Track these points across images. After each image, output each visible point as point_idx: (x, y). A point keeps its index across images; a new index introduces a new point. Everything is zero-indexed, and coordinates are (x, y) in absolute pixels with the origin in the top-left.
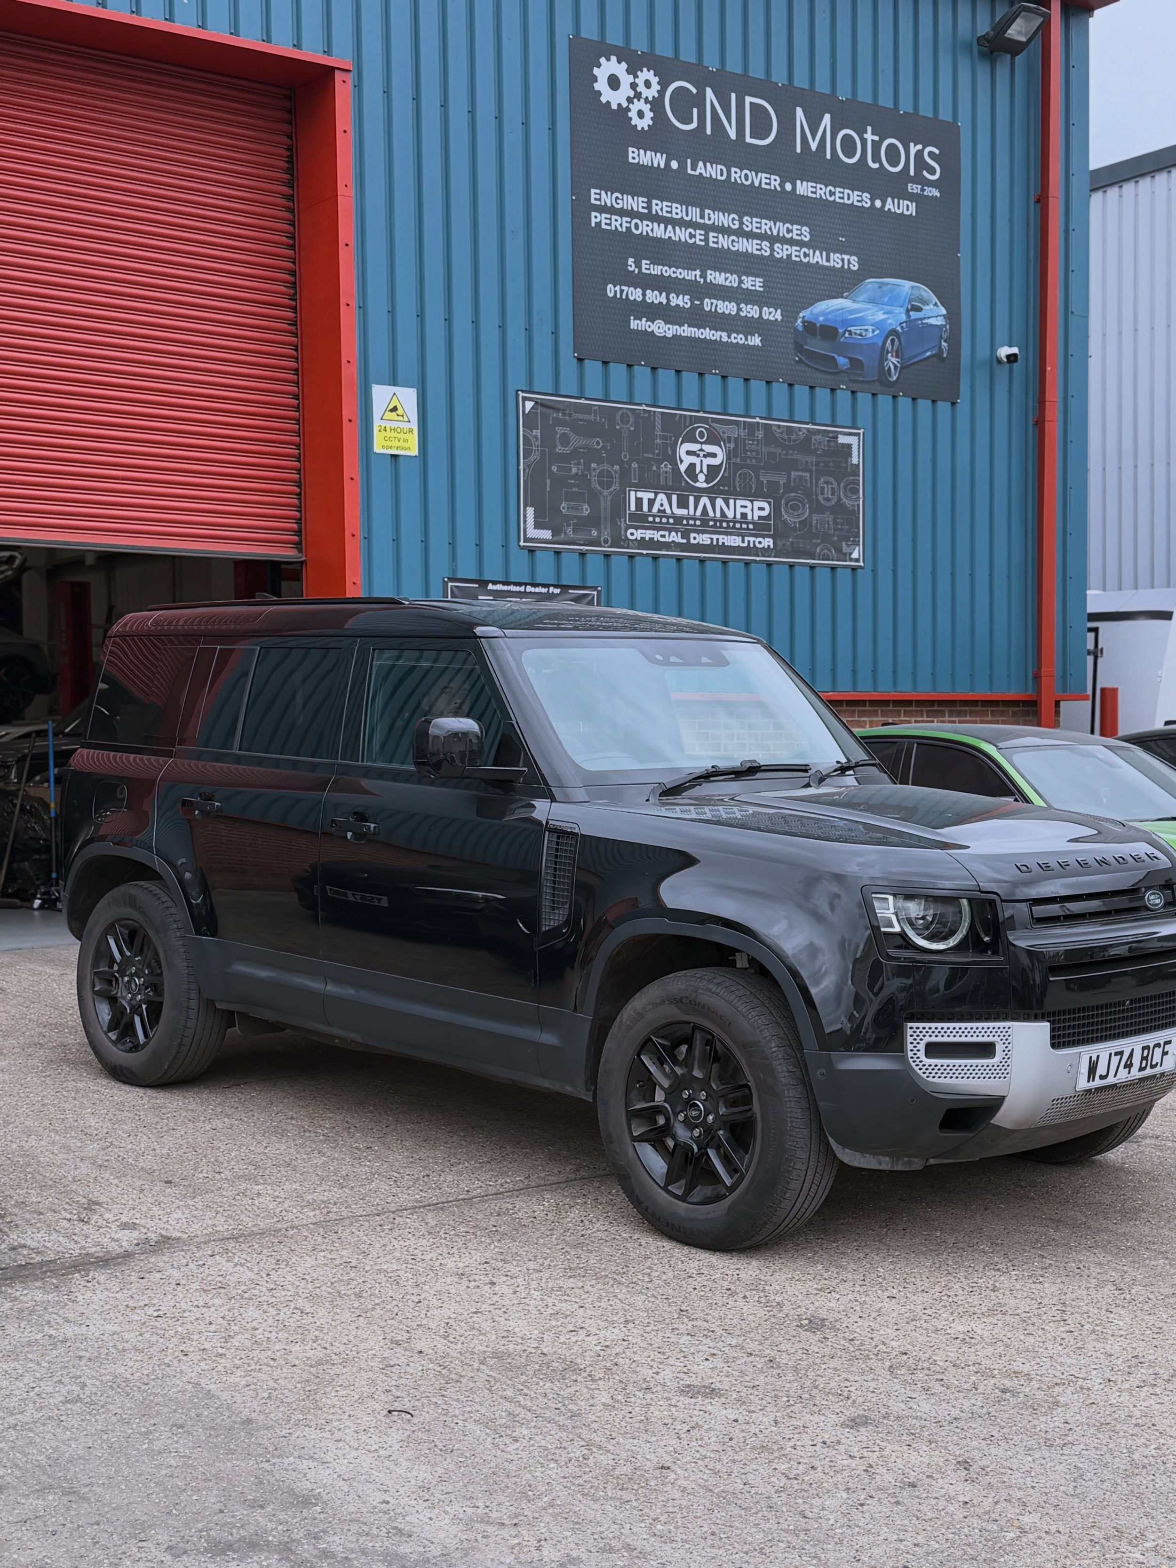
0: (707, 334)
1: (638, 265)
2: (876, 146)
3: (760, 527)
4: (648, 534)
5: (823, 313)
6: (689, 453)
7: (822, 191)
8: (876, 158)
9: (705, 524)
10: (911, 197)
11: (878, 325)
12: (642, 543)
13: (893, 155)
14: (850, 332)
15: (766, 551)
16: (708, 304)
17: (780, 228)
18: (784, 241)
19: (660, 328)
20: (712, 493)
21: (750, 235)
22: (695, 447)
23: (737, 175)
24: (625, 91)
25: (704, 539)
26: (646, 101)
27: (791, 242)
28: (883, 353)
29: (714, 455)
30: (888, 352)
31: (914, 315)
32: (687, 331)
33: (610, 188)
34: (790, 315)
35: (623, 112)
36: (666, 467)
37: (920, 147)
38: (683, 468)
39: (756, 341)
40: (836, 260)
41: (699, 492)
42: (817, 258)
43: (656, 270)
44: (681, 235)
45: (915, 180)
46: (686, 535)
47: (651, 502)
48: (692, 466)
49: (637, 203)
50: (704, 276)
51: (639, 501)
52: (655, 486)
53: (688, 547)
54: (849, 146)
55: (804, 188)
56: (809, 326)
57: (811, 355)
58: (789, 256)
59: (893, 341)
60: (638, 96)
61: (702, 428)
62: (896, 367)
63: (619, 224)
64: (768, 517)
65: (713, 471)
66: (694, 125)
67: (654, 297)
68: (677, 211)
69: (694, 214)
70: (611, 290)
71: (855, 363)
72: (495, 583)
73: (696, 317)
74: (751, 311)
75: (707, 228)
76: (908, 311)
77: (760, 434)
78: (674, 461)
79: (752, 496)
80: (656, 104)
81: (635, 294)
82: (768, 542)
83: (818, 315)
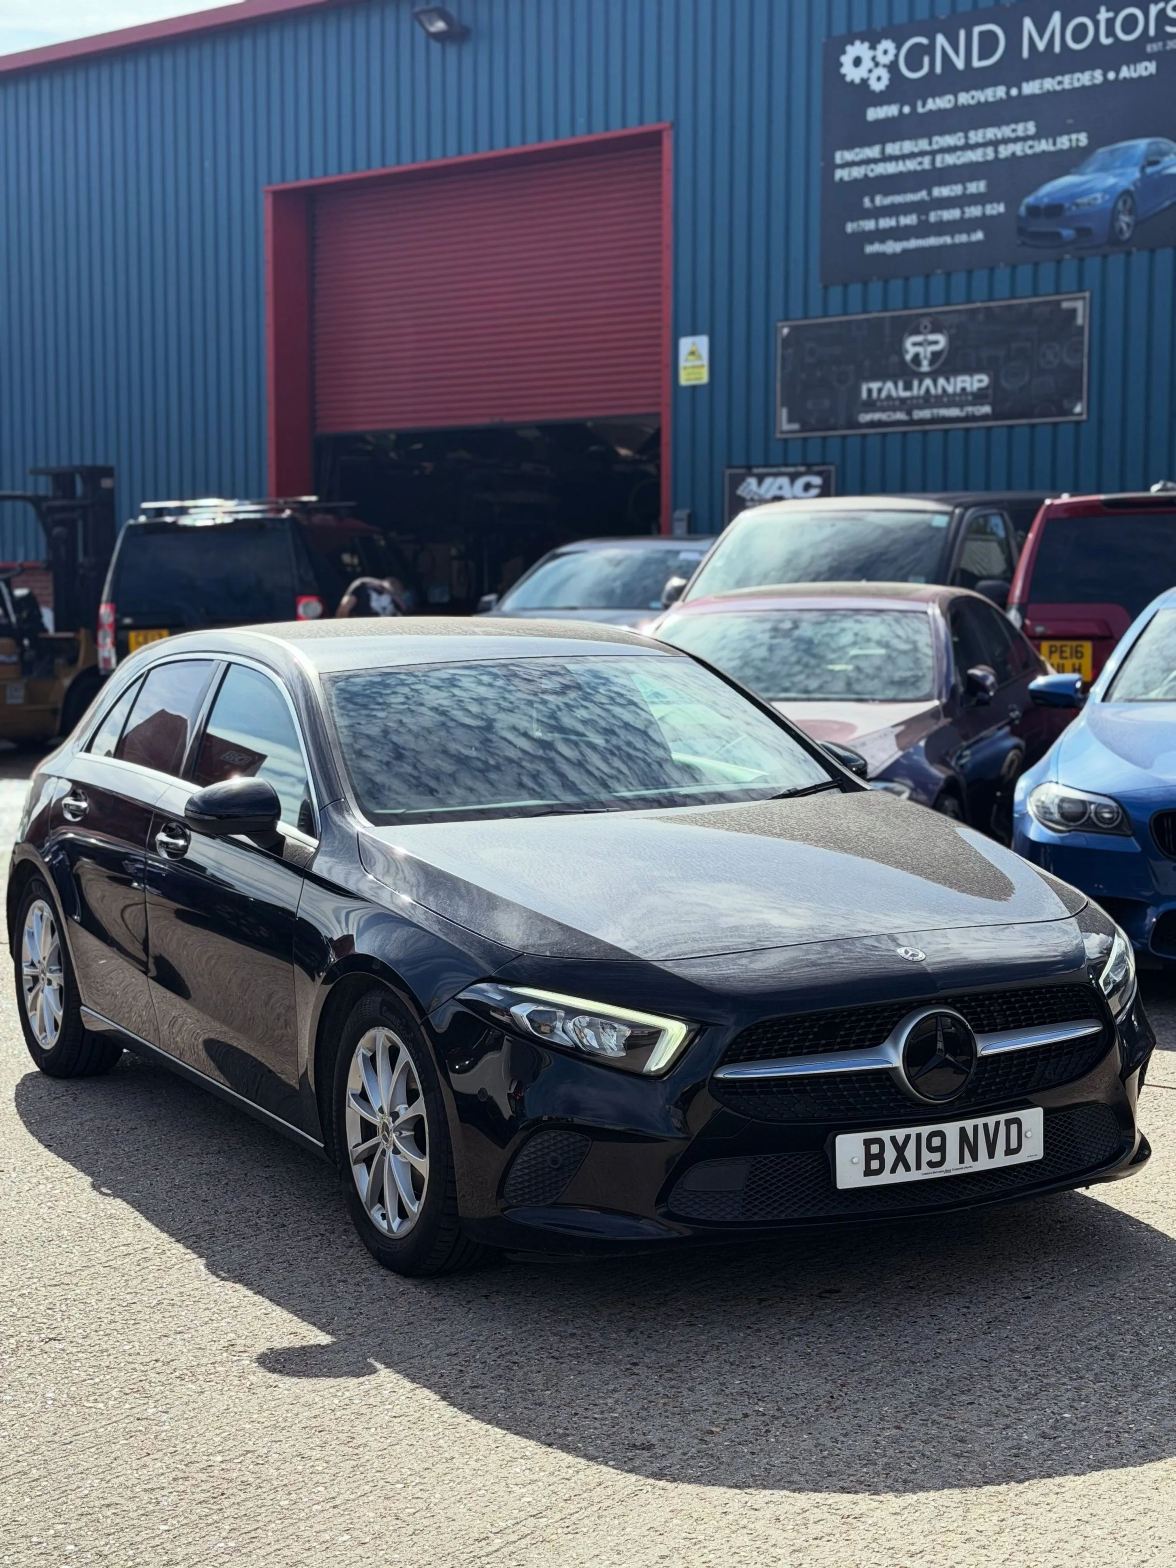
0: (932, 241)
1: (872, 201)
2: (1110, 23)
3: (979, 397)
4: (877, 416)
5: (1048, 195)
6: (915, 344)
7: (1049, 84)
8: (1110, 32)
9: (928, 401)
10: (1149, 58)
11: (1105, 191)
12: (872, 424)
13: (1130, 24)
14: (1077, 205)
15: (985, 417)
16: (933, 217)
17: (1006, 131)
18: (1006, 141)
19: (892, 247)
20: (934, 375)
21: (977, 146)
22: (918, 338)
23: (964, 98)
24: (867, 63)
25: (926, 414)
26: (885, 66)
27: (1016, 140)
28: (1114, 215)
29: (936, 343)
30: (1119, 212)
31: (1149, 170)
32: (913, 243)
33: (849, 147)
34: (1012, 205)
35: (864, 82)
36: (894, 359)
37: (1161, 5)
38: (908, 357)
39: (979, 236)
40: (1064, 142)
41: (921, 377)
42: (1044, 146)
43: (889, 200)
44: (911, 165)
45: (1152, 40)
46: (909, 413)
47: (880, 390)
48: (916, 356)
49: (874, 152)
50: (930, 193)
51: (870, 391)
52: (883, 376)
53: (911, 422)
54: (1080, 33)
55: (1030, 88)
56: (1033, 211)
57: (1035, 235)
58: (1013, 154)
59: (1125, 202)
60: (877, 64)
61: (926, 322)
62: (1128, 225)
63: (857, 173)
64: (987, 388)
65: (935, 355)
66: (925, 70)
67: (886, 223)
68: (908, 146)
69: (923, 144)
70: (850, 227)
71: (1083, 232)
72: (758, 466)
73: (923, 229)
74: (974, 211)
75: (933, 153)
76: (1143, 169)
77: (981, 317)
78: (900, 351)
79: (970, 370)
80: (893, 67)
81: (869, 225)
82: (986, 409)
83: (1042, 198)
